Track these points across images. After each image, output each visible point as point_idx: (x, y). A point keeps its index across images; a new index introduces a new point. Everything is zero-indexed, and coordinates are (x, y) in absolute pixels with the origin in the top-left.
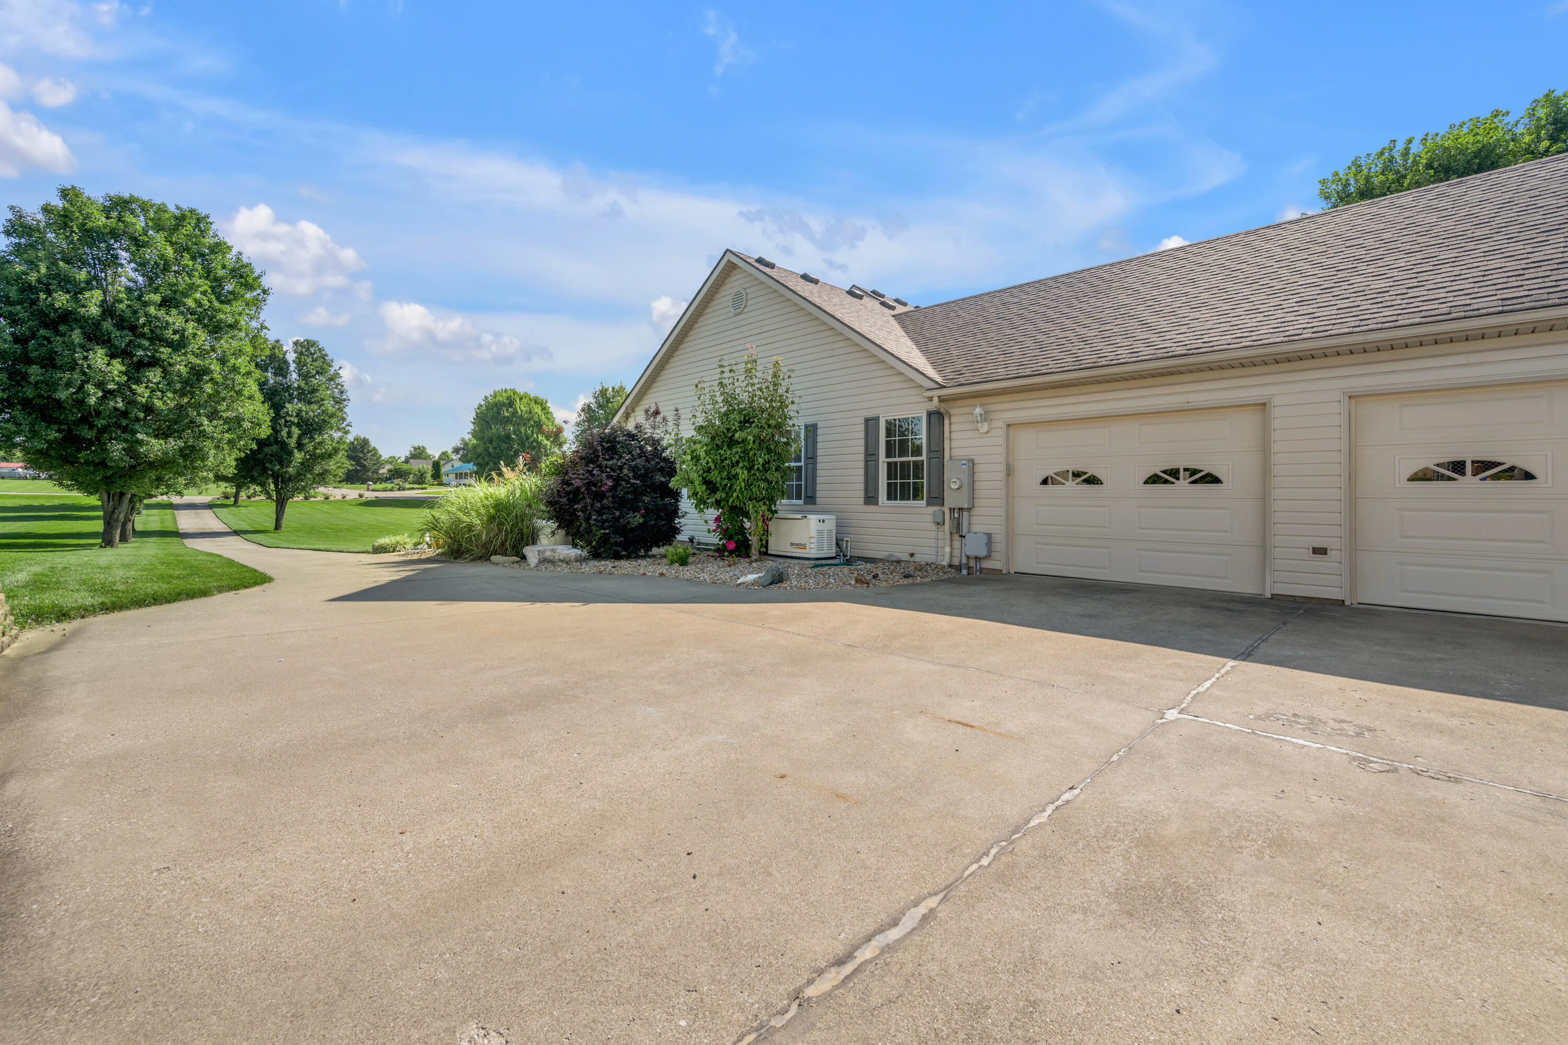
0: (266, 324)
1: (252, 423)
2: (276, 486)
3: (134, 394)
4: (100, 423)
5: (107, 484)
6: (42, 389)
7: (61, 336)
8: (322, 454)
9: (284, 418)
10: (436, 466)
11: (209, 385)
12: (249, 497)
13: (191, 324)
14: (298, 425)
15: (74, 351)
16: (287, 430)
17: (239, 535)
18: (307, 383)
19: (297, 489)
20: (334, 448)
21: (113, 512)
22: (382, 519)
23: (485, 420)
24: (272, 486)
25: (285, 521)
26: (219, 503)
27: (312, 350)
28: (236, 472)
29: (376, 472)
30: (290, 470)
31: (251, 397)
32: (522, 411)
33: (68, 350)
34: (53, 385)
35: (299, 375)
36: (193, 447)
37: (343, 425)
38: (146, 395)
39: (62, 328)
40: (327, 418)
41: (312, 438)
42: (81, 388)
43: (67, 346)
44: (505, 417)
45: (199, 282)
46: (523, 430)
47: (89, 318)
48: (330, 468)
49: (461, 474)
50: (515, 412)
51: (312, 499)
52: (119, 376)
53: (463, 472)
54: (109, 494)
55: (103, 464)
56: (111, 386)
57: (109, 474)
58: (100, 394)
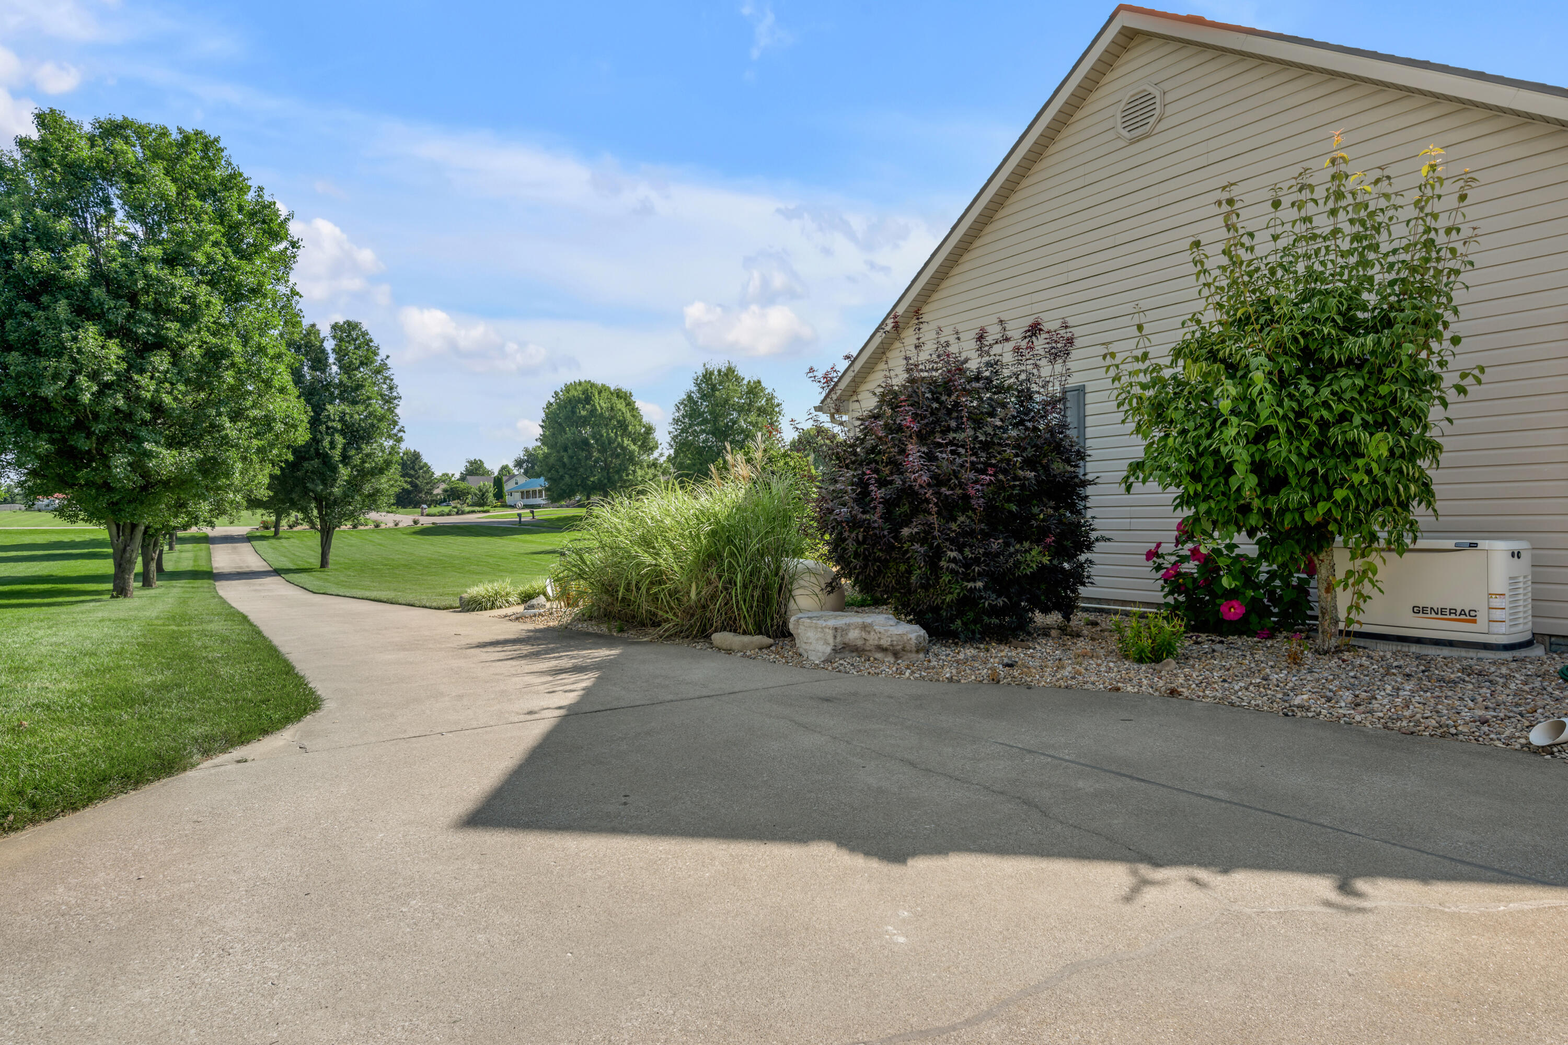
0: (297, 288)
1: (286, 424)
2: (320, 513)
3: (138, 387)
4: (99, 428)
5: (113, 513)
6: (25, 385)
7: (44, 309)
8: (372, 468)
9: (325, 423)
10: (498, 482)
11: (230, 372)
12: (291, 527)
13: (204, 288)
14: (343, 433)
15: (61, 330)
16: (329, 438)
17: (279, 575)
18: (350, 378)
19: (345, 514)
20: (385, 461)
21: (124, 550)
22: (443, 551)
23: (557, 422)
24: (315, 512)
25: (332, 558)
26: (258, 534)
27: (354, 334)
28: (271, 494)
29: (429, 492)
30: (335, 490)
31: (282, 390)
32: (602, 408)
33: (53, 329)
34: (36, 378)
35: (340, 368)
36: (213, 458)
37: (395, 431)
38: (152, 388)
39: (45, 299)
40: (375, 421)
41: (359, 449)
42: (71, 380)
43: (52, 323)
44: (581, 417)
45: (210, 227)
46: (604, 431)
47: (76, 284)
48: (382, 486)
49: (528, 492)
50: (594, 410)
51: (361, 528)
52: (117, 363)
53: (531, 489)
54: (118, 526)
55: (107, 487)
56: (108, 377)
57: (115, 500)
58: (95, 388)
